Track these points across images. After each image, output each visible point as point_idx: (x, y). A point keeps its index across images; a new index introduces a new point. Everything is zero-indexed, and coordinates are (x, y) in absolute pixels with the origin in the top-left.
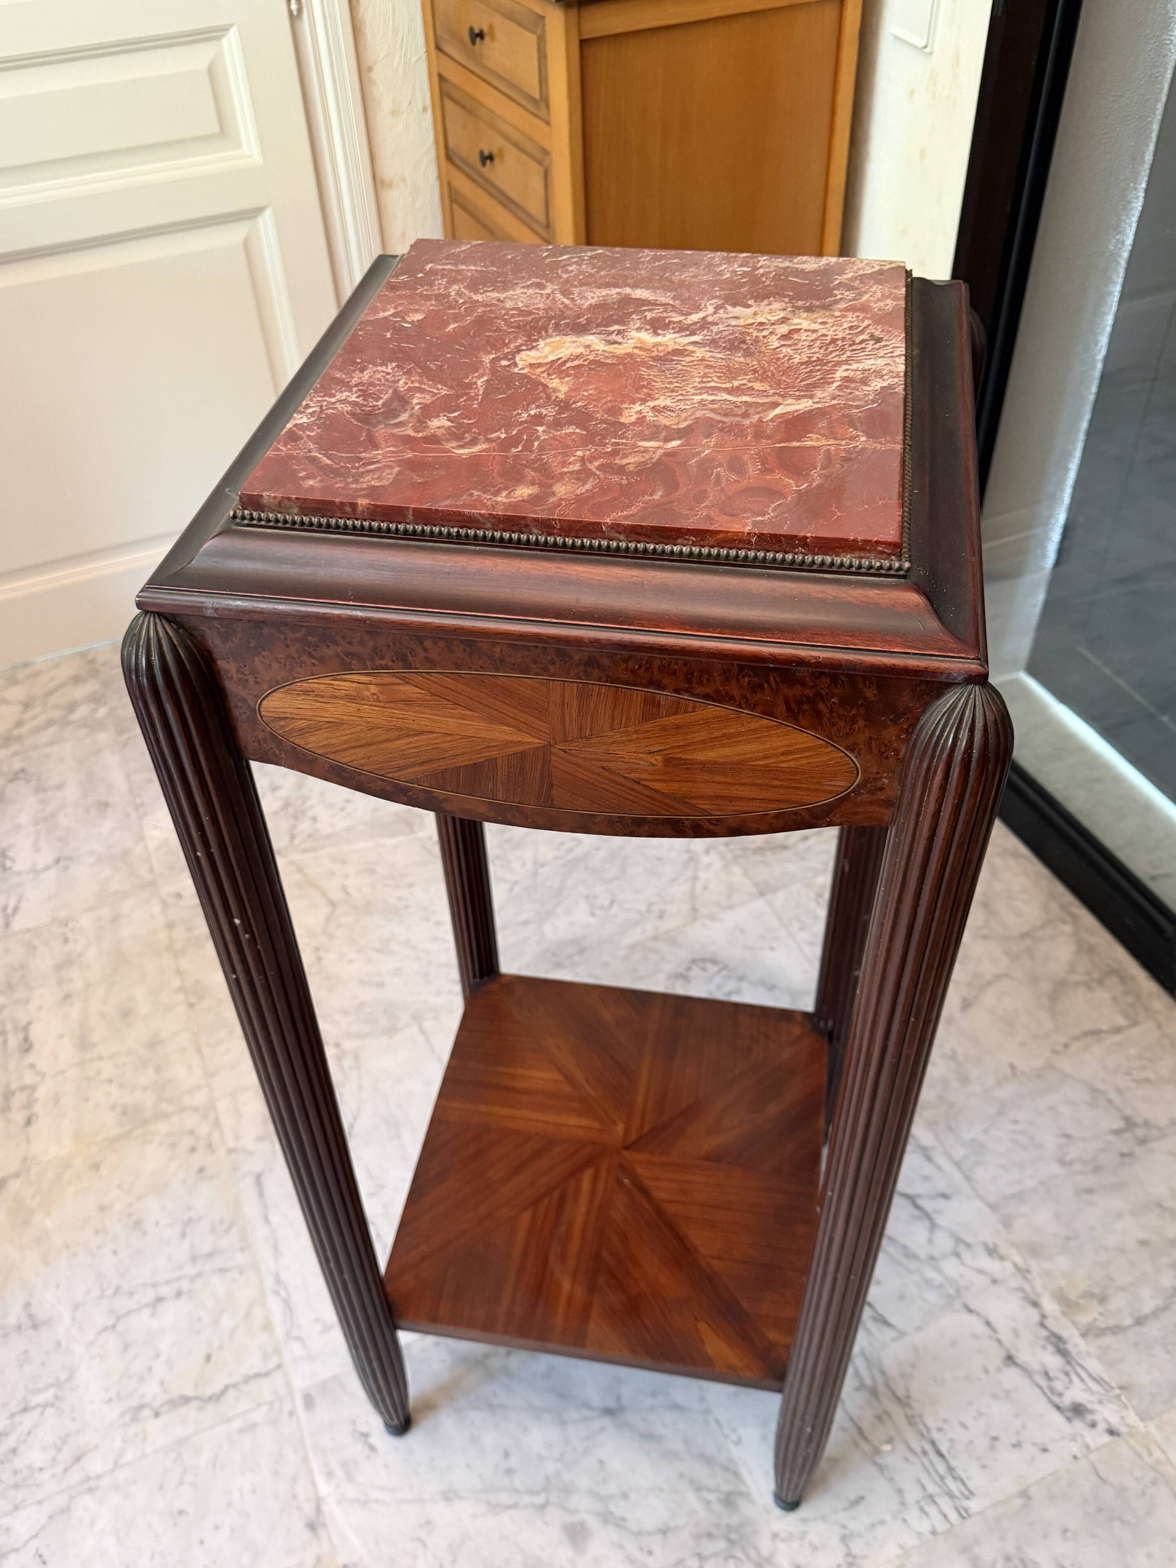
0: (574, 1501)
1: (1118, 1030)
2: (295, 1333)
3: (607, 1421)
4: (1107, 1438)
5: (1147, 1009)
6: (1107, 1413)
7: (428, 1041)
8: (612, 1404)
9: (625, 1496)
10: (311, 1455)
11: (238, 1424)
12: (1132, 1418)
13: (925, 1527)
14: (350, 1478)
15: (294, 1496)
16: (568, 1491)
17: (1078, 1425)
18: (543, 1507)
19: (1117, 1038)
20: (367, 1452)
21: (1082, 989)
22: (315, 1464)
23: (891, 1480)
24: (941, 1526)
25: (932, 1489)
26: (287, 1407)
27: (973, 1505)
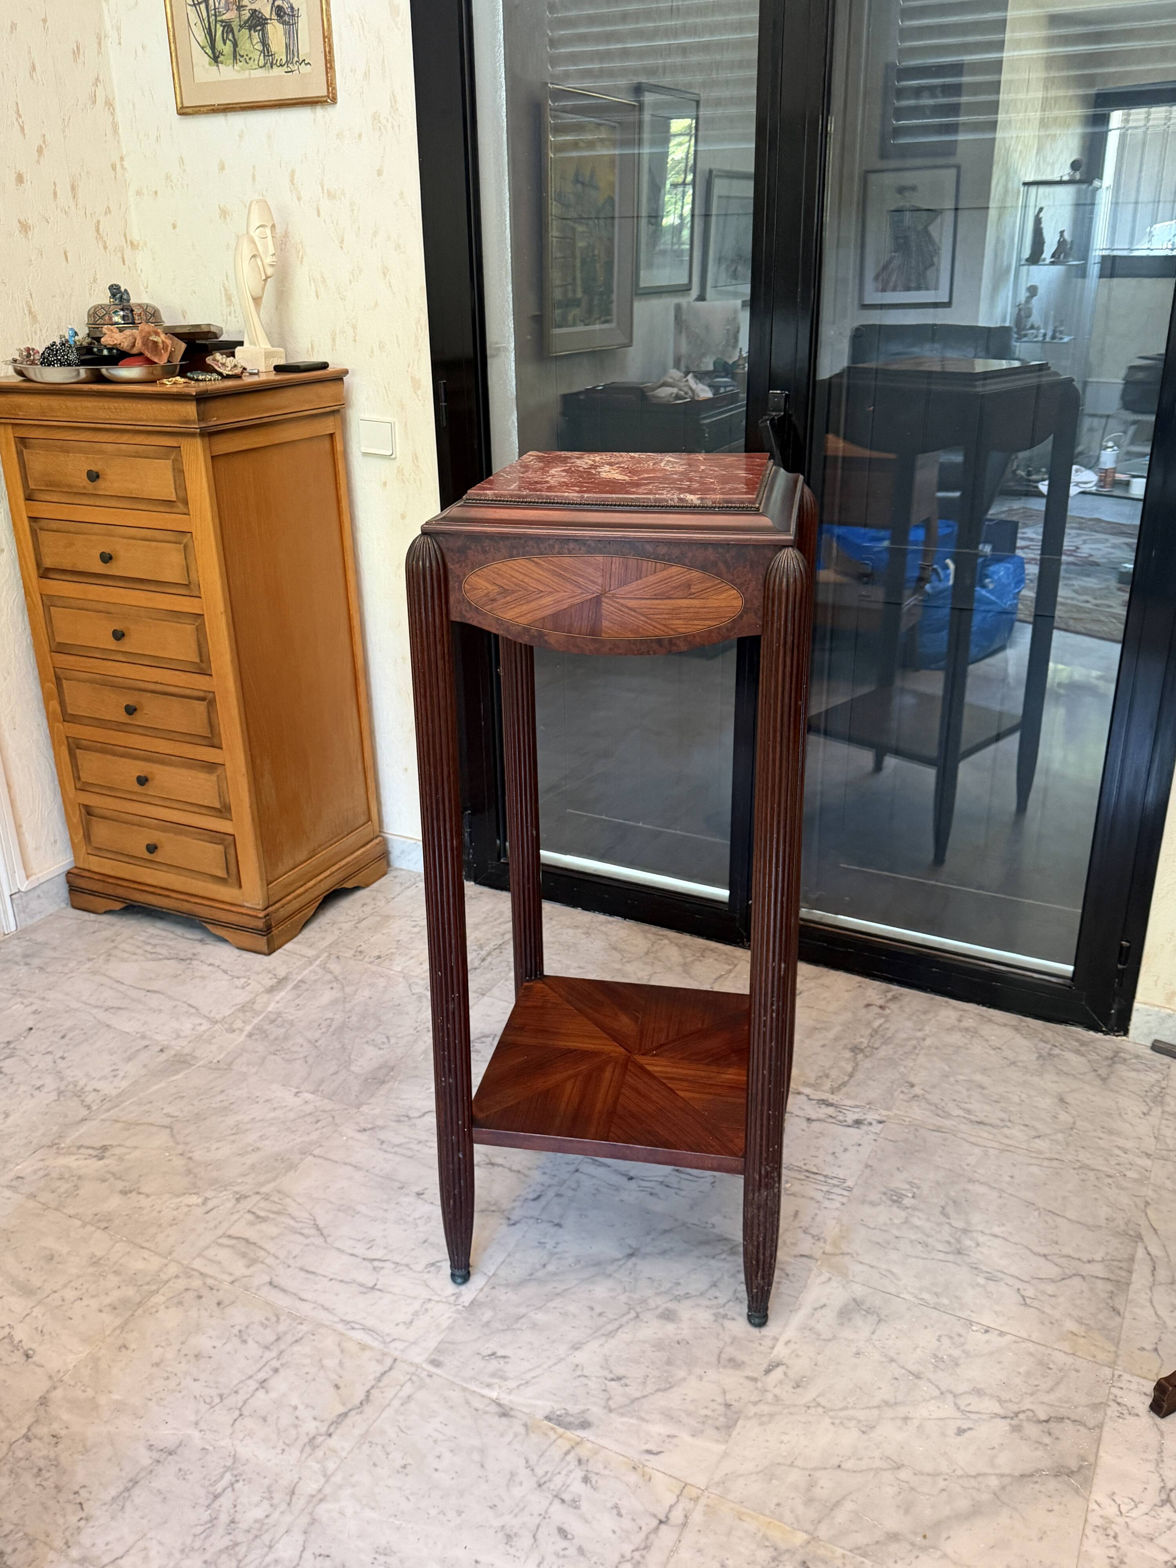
0: (652, 1303)
1: (730, 971)
2: (388, 1339)
3: (634, 1260)
4: (881, 1126)
5: (735, 957)
6: (871, 1116)
7: (326, 1159)
8: (629, 1251)
9: (678, 1284)
10: (465, 1385)
11: (396, 1403)
12: (884, 1113)
13: (838, 1205)
14: (505, 1379)
15: (477, 1410)
16: (644, 1301)
17: (864, 1128)
18: (637, 1317)
19: (732, 975)
20: (502, 1361)
21: (697, 963)
22: (473, 1387)
23: (803, 1196)
24: (844, 1200)
25: (825, 1188)
26: (424, 1375)
27: (850, 1183)
